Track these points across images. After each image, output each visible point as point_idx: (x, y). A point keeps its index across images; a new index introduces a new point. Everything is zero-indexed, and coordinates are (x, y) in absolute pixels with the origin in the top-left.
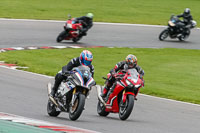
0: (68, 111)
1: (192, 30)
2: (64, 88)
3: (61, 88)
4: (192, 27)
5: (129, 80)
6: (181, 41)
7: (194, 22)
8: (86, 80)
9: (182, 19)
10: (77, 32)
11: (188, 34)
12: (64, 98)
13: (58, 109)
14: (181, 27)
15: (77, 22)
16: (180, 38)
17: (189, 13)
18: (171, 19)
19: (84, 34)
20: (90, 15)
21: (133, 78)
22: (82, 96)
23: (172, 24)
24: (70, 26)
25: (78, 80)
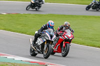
0: (42, 53)
2: (40, 41)
5: (67, 36)
12: (40, 47)
13: (36, 52)
22: (50, 45)
23: (33, 2)
25: (48, 37)
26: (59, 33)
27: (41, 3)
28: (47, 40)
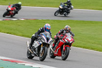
0: (39, 56)
1: (71, 10)
2: (36, 44)
3: (35, 44)
4: (71, 9)
5: (67, 39)
6: (65, 16)
7: (72, 6)
8: (48, 39)
9: (66, 5)
10: (13, 12)
11: (69, 13)
12: (37, 49)
13: (33, 55)
14: (66, 9)
15: (13, 7)
16: (65, 15)
17: (70, 1)
18: (61, 5)
19: (17, 13)
20: (20, 3)
21: (69, 38)
22: (46, 48)
23: (61, 7)
24: (10, 9)
25: (44, 40)
26: (59, 36)
27: (69, 9)
28: (43, 43)
